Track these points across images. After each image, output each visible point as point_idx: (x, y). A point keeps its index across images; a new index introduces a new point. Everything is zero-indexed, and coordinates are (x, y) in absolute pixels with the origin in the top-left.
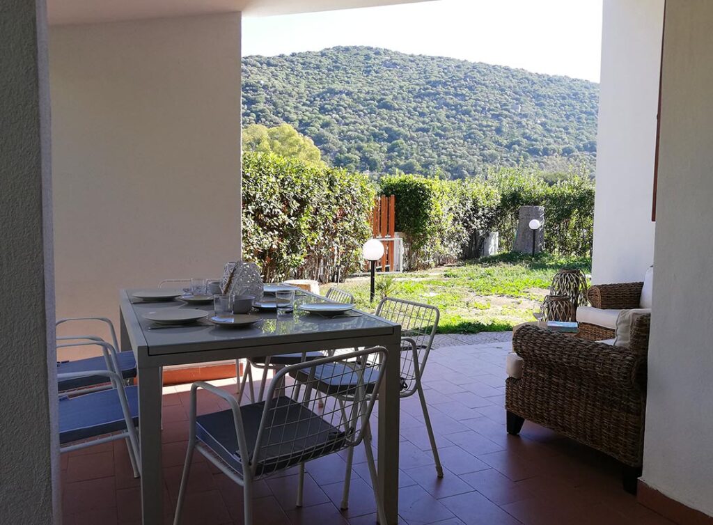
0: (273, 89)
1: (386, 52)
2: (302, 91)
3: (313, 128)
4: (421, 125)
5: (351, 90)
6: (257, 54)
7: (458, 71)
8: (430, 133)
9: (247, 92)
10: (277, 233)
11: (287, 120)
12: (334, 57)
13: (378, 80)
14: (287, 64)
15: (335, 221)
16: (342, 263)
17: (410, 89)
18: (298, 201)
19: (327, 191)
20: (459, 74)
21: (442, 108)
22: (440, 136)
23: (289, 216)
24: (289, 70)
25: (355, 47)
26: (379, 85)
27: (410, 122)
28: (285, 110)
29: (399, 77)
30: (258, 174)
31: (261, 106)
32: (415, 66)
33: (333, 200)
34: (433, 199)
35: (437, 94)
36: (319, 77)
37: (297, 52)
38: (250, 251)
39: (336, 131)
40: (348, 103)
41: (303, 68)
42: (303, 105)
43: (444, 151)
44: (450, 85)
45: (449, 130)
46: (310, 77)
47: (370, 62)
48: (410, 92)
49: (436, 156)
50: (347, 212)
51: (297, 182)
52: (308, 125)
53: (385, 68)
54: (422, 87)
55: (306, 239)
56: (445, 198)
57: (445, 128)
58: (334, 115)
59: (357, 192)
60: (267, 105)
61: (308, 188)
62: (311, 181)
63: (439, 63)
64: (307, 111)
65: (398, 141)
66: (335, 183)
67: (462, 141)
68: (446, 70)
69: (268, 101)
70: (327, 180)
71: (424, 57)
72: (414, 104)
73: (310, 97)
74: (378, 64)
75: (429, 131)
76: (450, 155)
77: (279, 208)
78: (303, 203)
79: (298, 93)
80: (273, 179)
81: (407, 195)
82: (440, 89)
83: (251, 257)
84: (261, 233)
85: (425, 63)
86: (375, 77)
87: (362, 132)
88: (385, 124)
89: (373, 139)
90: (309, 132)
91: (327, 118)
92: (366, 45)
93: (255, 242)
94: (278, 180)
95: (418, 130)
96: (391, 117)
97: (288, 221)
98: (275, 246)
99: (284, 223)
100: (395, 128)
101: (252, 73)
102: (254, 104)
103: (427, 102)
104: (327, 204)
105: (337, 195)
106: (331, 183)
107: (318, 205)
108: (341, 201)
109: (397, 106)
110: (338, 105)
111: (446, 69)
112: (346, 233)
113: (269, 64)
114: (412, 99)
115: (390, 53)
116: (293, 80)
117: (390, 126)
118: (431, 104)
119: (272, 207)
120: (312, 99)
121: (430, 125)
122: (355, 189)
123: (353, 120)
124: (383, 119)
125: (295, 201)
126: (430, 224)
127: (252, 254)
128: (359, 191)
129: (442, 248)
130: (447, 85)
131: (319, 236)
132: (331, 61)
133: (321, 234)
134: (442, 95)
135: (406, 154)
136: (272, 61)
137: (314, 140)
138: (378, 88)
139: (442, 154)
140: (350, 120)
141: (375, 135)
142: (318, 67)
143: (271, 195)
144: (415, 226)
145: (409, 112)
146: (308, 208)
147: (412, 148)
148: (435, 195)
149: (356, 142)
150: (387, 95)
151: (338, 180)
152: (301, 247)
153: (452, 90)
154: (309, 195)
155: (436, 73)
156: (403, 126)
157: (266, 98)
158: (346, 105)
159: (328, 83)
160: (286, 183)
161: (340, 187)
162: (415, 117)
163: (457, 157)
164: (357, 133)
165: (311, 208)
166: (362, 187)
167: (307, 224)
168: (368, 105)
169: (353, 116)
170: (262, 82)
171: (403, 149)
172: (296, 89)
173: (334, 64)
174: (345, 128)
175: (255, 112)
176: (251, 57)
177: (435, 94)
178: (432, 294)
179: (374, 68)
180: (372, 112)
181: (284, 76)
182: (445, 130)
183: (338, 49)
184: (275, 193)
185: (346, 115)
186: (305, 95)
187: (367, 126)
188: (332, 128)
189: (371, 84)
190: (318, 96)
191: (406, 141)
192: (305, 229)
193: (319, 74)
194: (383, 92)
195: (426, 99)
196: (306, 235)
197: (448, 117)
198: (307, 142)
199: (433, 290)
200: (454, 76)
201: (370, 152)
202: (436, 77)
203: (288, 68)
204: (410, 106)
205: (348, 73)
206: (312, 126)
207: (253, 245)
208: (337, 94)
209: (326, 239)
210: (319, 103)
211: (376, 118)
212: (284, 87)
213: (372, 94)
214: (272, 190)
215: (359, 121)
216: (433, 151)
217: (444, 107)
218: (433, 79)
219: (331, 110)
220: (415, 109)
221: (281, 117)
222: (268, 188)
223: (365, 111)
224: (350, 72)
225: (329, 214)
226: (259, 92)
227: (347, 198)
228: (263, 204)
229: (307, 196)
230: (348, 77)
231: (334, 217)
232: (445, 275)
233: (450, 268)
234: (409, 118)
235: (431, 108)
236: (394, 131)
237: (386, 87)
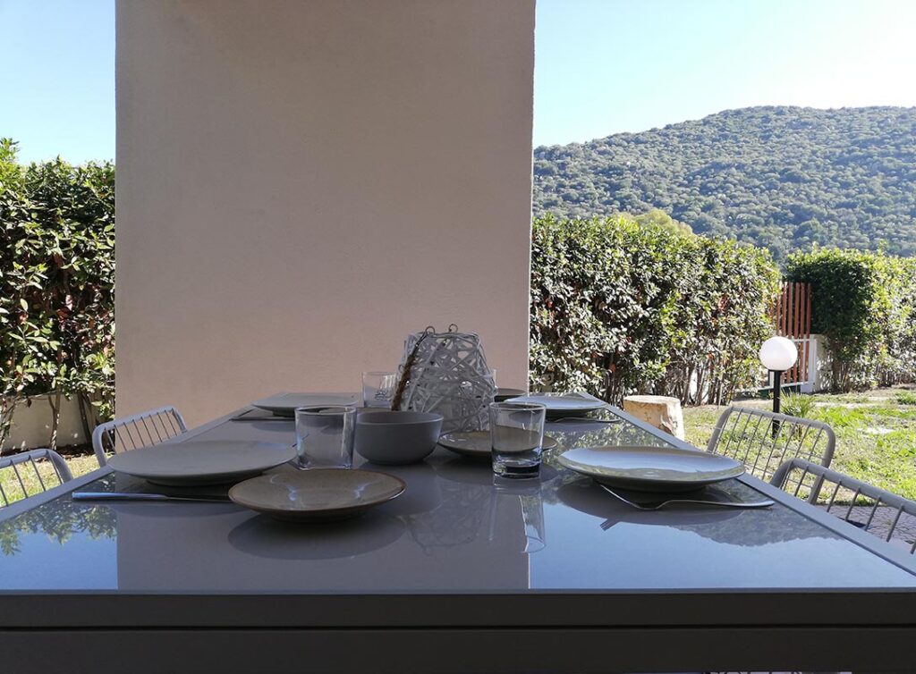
0: (641, 170)
1: (792, 109)
2: (679, 169)
3: (691, 213)
4: (844, 199)
5: (743, 161)
6: (623, 131)
7: (902, 123)
8: (857, 209)
9: (610, 176)
10: (625, 330)
11: (658, 205)
12: (721, 124)
13: (780, 146)
14: (660, 139)
15: (715, 314)
16: (725, 376)
17: (828, 154)
18: (657, 284)
19: (702, 272)
20: (903, 127)
21: (876, 174)
22: (874, 212)
23: (644, 307)
24: (663, 145)
25: (748, 109)
26: (781, 152)
27: (828, 196)
28: (656, 194)
29: (811, 140)
30: (599, 247)
31: (626, 192)
32: (835, 124)
33: (711, 283)
34: (874, 284)
35: (868, 157)
36: (700, 150)
37: (672, 123)
38: (586, 354)
39: (722, 214)
40: (738, 178)
41: (680, 142)
42: (679, 186)
43: (879, 232)
44: (888, 143)
45: (888, 203)
46: (689, 151)
47: (769, 124)
48: (826, 157)
49: (868, 240)
50: (734, 301)
51: (657, 257)
52: (685, 209)
53: (791, 131)
54: (845, 149)
55: (669, 340)
56: (896, 283)
57: (882, 200)
58: (720, 195)
59: (751, 273)
60: (634, 190)
61: (673, 265)
62: (678, 256)
63: (871, 116)
64: (684, 192)
65: (810, 222)
66: (717, 260)
67: (908, 217)
68: (882, 124)
69: (635, 185)
70: (703, 254)
71: (848, 110)
72: (832, 173)
73: (689, 176)
74: (781, 127)
75: (856, 207)
76: (890, 237)
77: (629, 295)
78: (666, 287)
79: (673, 172)
80: (621, 253)
81: (830, 279)
82: (873, 149)
83: (587, 364)
84: (603, 329)
85: (850, 118)
86: (777, 143)
87: (758, 213)
88: (791, 201)
89: (772, 222)
90: (686, 218)
91: (711, 199)
92: (764, 104)
93: (593, 341)
94: (629, 255)
95: (839, 206)
96: (798, 192)
97: (643, 313)
98: (621, 349)
99: (636, 315)
100: (806, 205)
101: (617, 154)
102: (618, 190)
103: (853, 170)
104: (702, 289)
105: (718, 277)
106: (711, 260)
107: (689, 290)
108: (724, 285)
109: (808, 178)
110: (725, 183)
111: (882, 122)
112: (733, 333)
113: (638, 142)
114: (831, 167)
115: (798, 110)
116: (666, 157)
117: (798, 203)
118: (860, 170)
119: (618, 293)
120: (691, 178)
121: (858, 199)
122: (748, 268)
123: (745, 200)
124: (788, 195)
125: (653, 285)
126: (870, 322)
127: (588, 359)
128: (754, 271)
129: (888, 360)
130: (884, 143)
131: (690, 336)
132: (716, 129)
133: (692, 332)
134: (876, 158)
135: (822, 238)
136: (641, 137)
137: (692, 227)
138: (781, 156)
139: (877, 236)
140: (741, 199)
141: (775, 216)
142: (699, 138)
143: (617, 276)
144: (845, 325)
145: (826, 183)
146: (673, 295)
147: (830, 230)
148: (878, 279)
149: (749, 227)
150: (793, 165)
151: (720, 254)
152: (663, 351)
153: (892, 149)
154: (675, 276)
155: (867, 129)
156: (816, 202)
157: (633, 182)
158: (736, 182)
159: (712, 156)
160: (640, 259)
161: (723, 265)
162: (835, 190)
163: (900, 238)
164: (750, 216)
165: (678, 294)
166: (758, 265)
167: (670, 318)
168: (766, 179)
169: (745, 194)
170: (629, 163)
171: (817, 232)
172: (671, 168)
173: (720, 133)
174: (734, 210)
175: (619, 199)
176: (616, 135)
177: (864, 157)
178: (883, 431)
179: (776, 132)
180: (771, 186)
181: (656, 154)
182: (881, 203)
183: (725, 114)
184: (623, 273)
185: (736, 194)
186: (682, 174)
187: (764, 206)
188: (716, 211)
189: (770, 153)
190: (699, 173)
191: (821, 221)
192: (668, 325)
193: (700, 147)
194: (788, 161)
195: (852, 164)
196: (670, 333)
197: (885, 185)
198: (683, 230)
199: (880, 423)
200: (895, 130)
201: (770, 238)
202: (866, 134)
203: (661, 143)
204: (826, 176)
205: (739, 142)
206: (690, 210)
207: (590, 346)
208: (724, 168)
209: (700, 341)
210: (700, 181)
211: (778, 194)
212: (655, 167)
213: (772, 164)
214: (619, 268)
215: (754, 199)
216: (862, 233)
217: (880, 173)
218: (862, 137)
219: (716, 189)
220: (834, 179)
221: (651, 202)
222: (613, 265)
223: (762, 186)
224: (742, 140)
225: (705, 303)
226: (624, 175)
227: (735, 281)
228: (605, 288)
229: (673, 278)
230: (738, 147)
231: (714, 308)
232: (899, 400)
233: (903, 390)
234: (826, 191)
235: (858, 176)
236: (803, 209)
237: (793, 155)
